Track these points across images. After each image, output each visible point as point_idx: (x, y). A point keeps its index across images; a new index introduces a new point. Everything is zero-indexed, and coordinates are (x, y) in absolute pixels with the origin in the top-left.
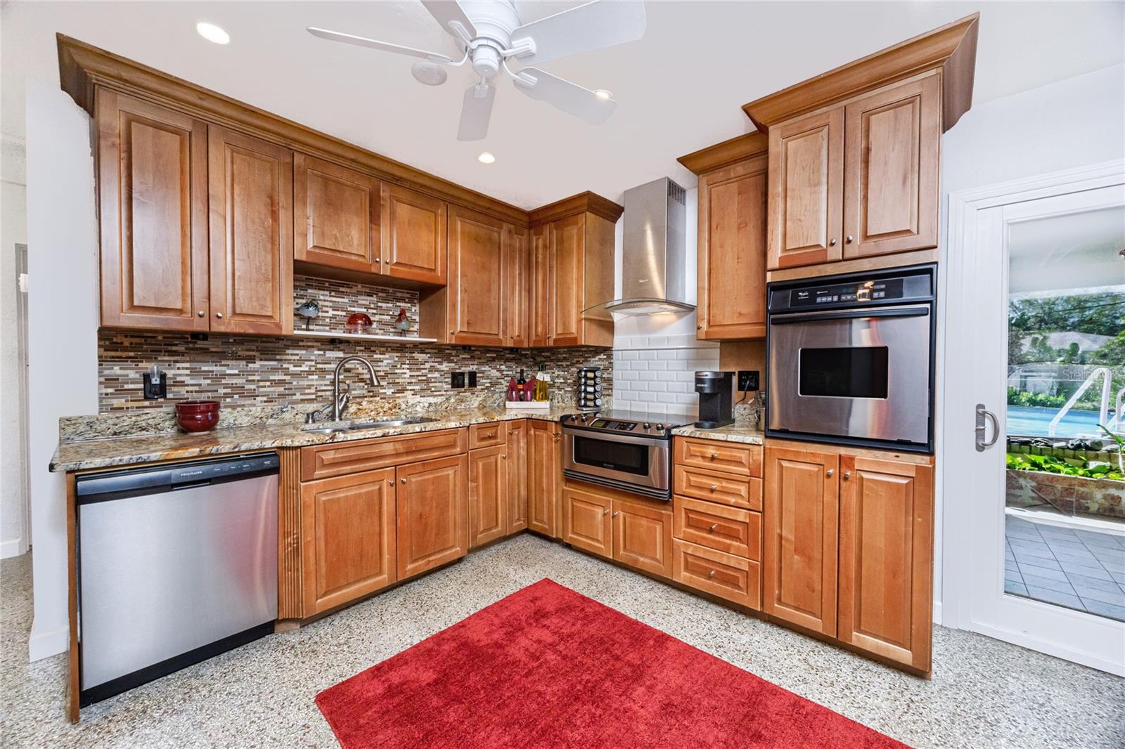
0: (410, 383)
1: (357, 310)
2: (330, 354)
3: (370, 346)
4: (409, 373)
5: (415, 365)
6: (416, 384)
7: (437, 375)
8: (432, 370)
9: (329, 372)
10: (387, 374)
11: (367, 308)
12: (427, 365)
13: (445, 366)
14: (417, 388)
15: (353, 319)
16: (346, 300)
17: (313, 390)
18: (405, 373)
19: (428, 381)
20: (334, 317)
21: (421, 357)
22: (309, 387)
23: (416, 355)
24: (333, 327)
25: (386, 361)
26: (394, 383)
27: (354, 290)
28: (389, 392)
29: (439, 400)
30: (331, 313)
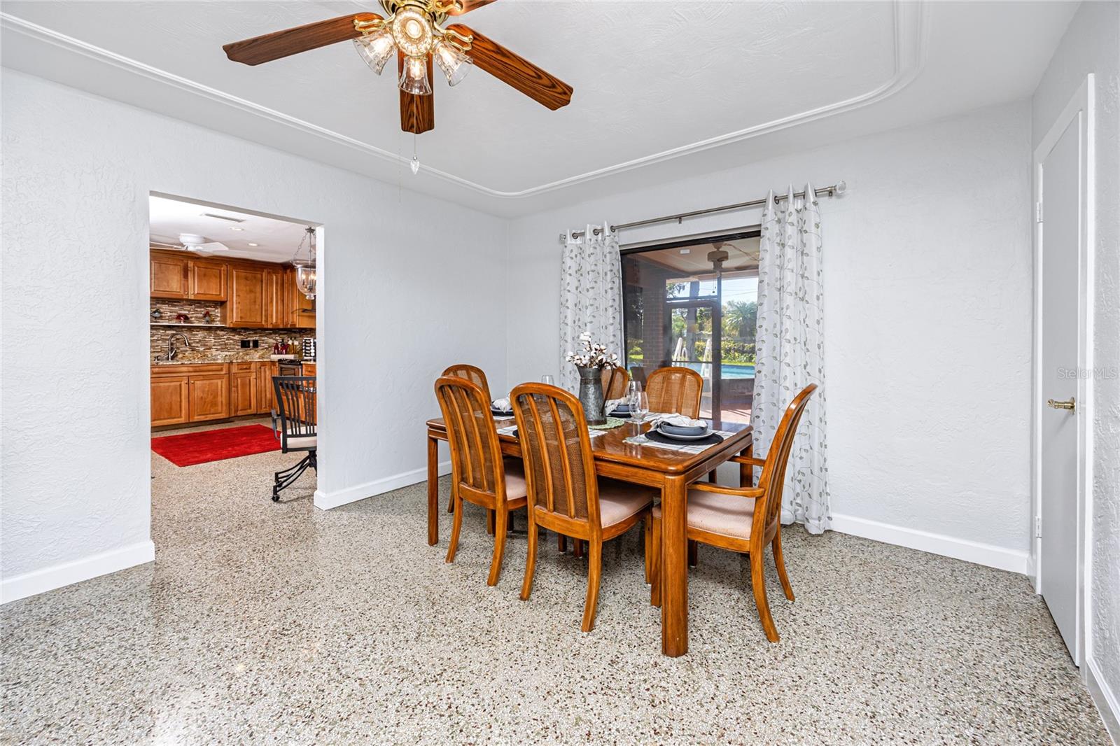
0: (214, 345)
1: (183, 312)
2: (167, 332)
3: (191, 329)
4: (213, 341)
5: (217, 337)
6: (218, 345)
7: (231, 341)
8: (228, 339)
9: (166, 339)
10: (200, 341)
11: (189, 311)
12: (225, 337)
13: (237, 337)
14: (219, 347)
15: (179, 317)
16: (177, 308)
17: (159, 347)
18: (211, 340)
19: (226, 344)
20: (171, 316)
21: (221, 333)
22: (157, 346)
23: (218, 332)
24: (169, 320)
25: (200, 335)
26: (205, 345)
27: (182, 304)
28: (202, 349)
29: (232, 353)
30: (169, 314)
